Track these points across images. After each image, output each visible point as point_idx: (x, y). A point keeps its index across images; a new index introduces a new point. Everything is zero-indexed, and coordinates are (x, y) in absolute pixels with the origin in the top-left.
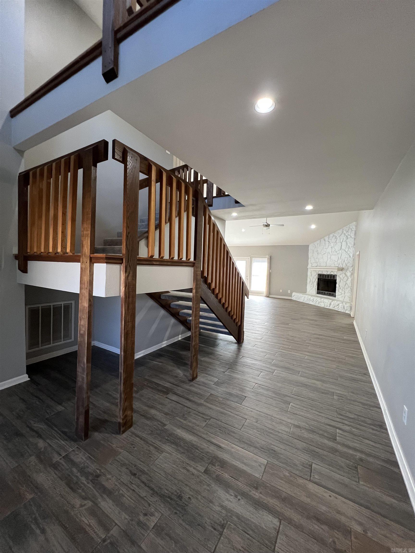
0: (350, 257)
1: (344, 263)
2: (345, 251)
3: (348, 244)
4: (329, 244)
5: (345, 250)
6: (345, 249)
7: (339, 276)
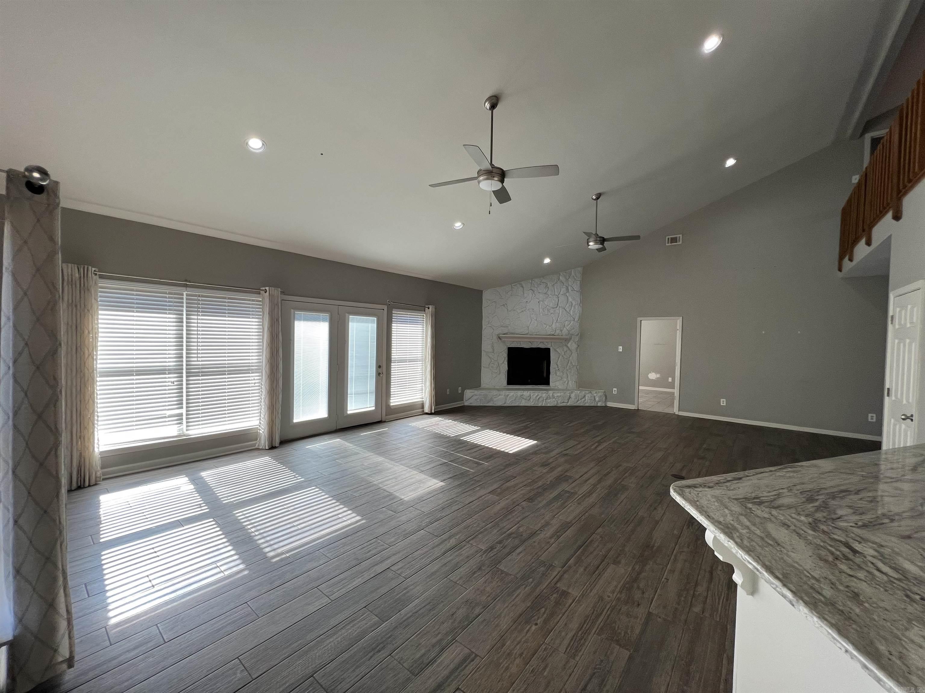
0: (574, 320)
1: (564, 329)
3: (570, 300)
4: (533, 295)
5: (564, 309)
6: (564, 306)
7: (555, 350)
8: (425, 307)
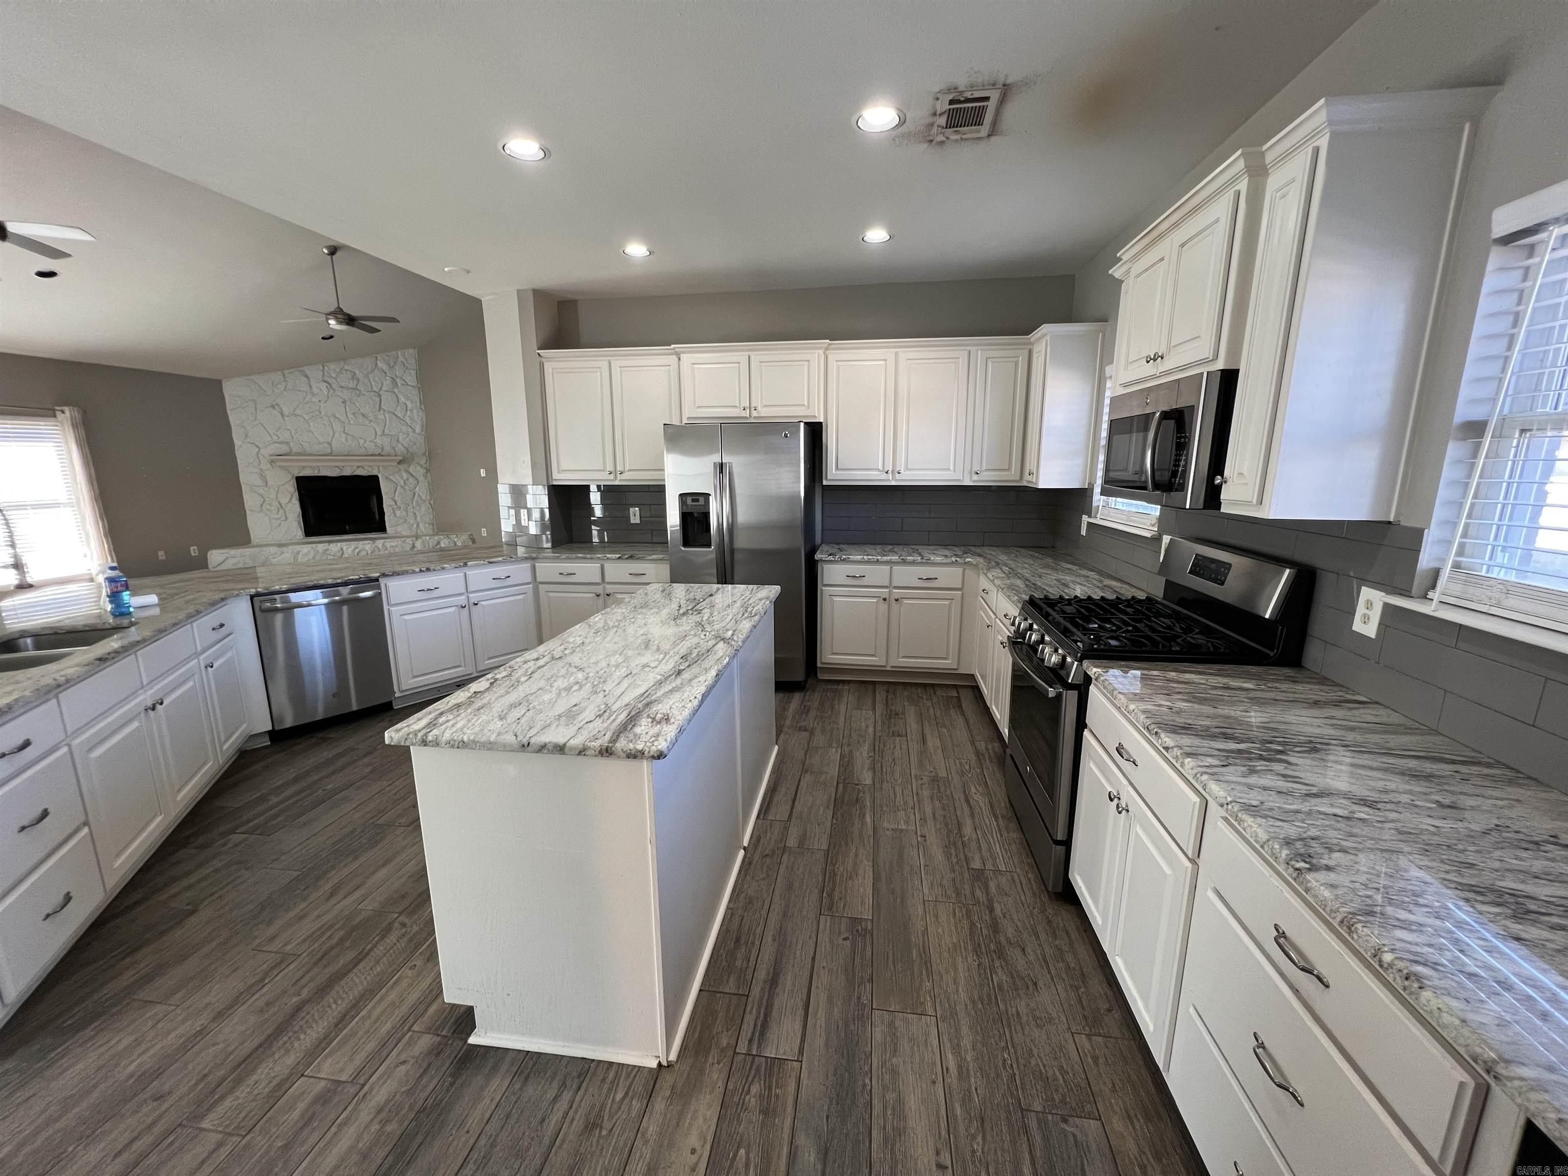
0: (415, 431)
2: (395, 416)
3: (402, 400)
5: (393, 414)
6: (393, 410)
7: (387, 478)
8: (54, 410)
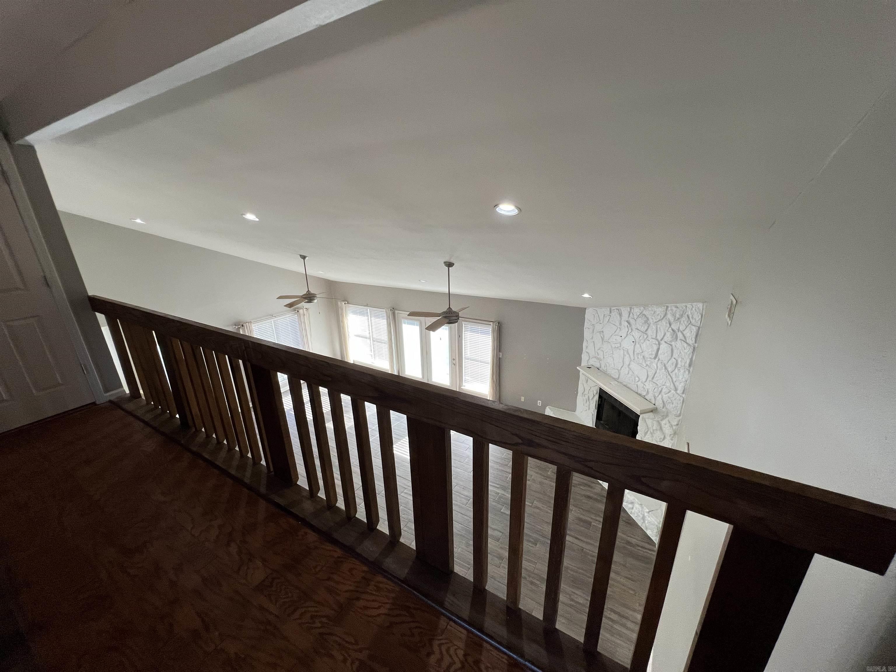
0: (676, 390)
1: (660, 396)
2: (666, 368)
3: (675, 355)
4: (630, 331)
5: (665, 366)
6: (666, 362)
7: (644, 420)
8: (491, 323)
